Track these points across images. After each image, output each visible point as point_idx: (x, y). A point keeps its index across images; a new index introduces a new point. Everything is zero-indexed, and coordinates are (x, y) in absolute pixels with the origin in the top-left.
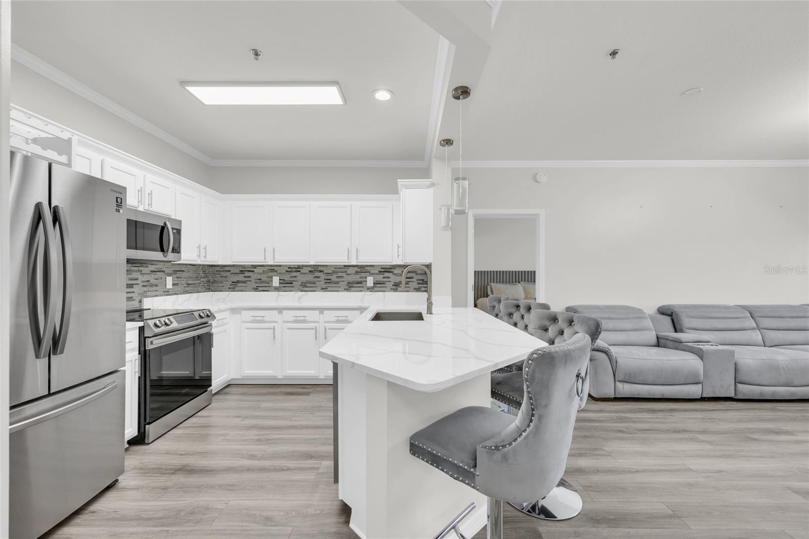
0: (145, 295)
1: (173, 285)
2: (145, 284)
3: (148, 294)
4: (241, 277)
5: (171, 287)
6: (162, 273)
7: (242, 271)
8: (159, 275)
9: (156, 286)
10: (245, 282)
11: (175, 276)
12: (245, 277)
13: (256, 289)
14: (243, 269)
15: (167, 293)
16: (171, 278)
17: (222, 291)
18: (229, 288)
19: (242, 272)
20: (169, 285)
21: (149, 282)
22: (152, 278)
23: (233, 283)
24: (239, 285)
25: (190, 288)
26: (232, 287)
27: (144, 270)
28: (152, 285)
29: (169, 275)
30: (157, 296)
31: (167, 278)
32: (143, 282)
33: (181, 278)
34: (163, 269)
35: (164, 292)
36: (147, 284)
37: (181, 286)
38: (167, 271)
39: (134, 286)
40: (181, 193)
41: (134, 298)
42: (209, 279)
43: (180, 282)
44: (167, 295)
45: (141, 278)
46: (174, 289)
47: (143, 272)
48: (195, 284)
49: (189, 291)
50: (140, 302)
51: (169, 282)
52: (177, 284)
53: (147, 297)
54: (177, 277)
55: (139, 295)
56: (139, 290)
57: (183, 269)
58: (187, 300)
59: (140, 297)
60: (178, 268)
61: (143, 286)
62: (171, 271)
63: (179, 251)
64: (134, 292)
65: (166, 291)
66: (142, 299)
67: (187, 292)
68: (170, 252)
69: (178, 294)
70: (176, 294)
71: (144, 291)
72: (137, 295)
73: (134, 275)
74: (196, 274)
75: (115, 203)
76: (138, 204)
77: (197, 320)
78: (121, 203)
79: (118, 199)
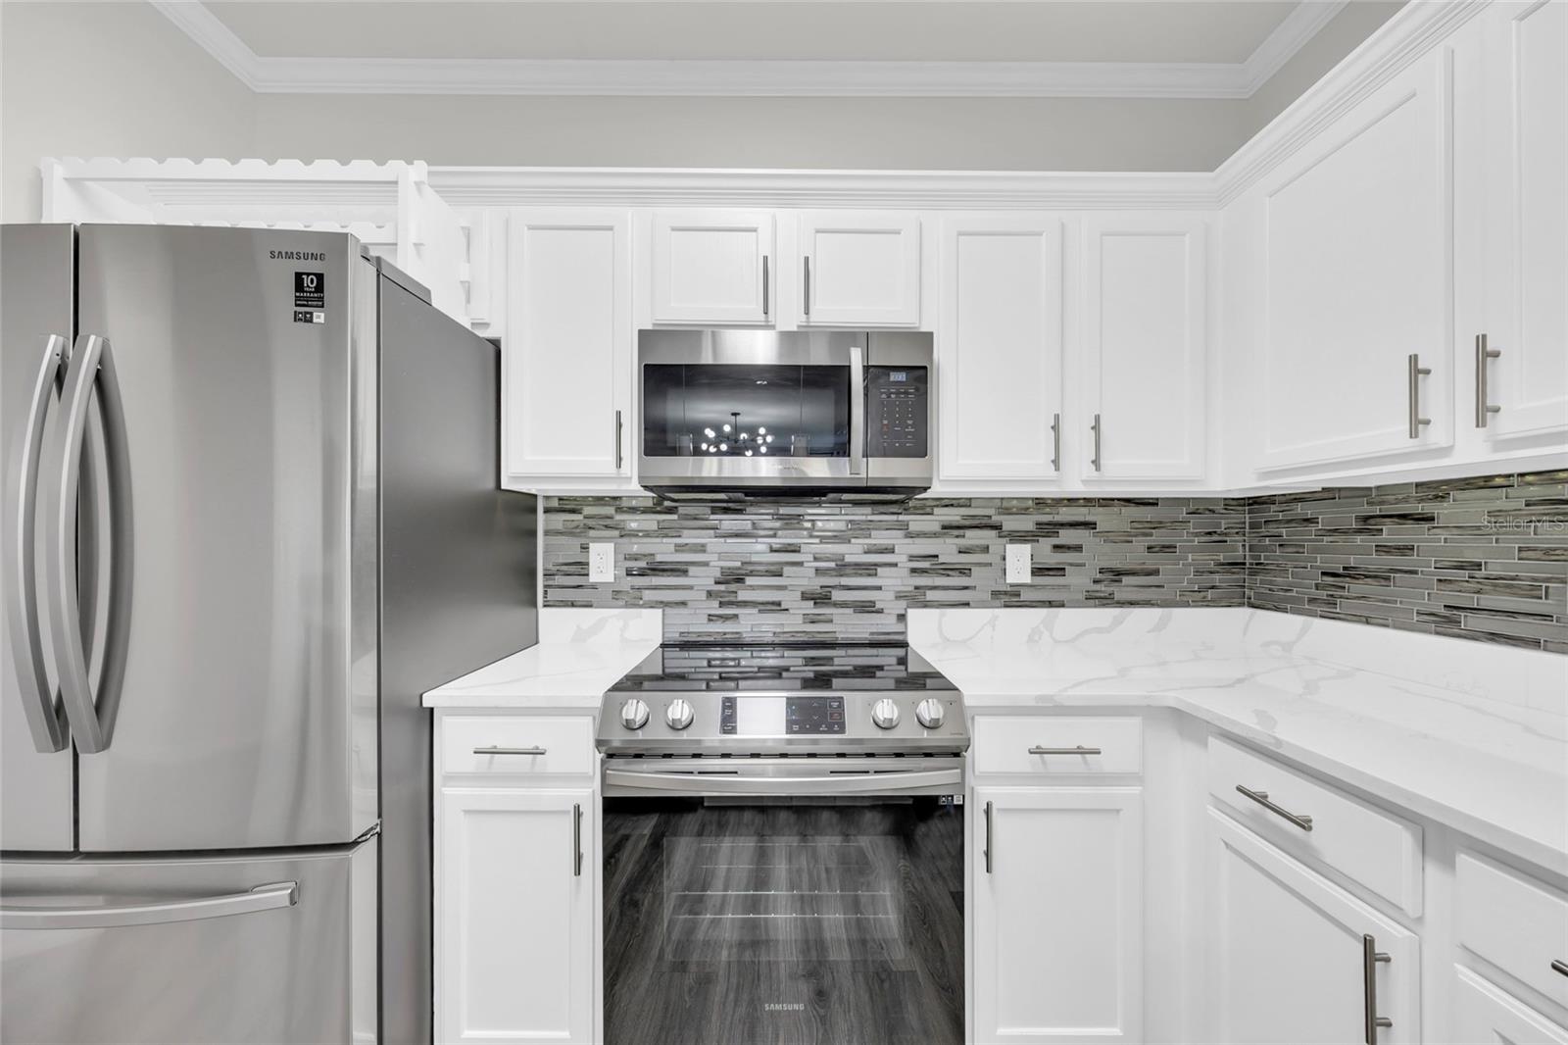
0: (921, 598)
1: (1037, 571)
2: (925, 565)
3: (931, 595)
4: (1359, 551)
5: (1027, 579)
6: (994, 533)
7: (1366, 519)
8: (974, 537)
9: (964, 571)
10: (1383, 577)
11: (1046, 544)
12: (1381, 549)
13: (1447, 622)
14: (1377, 510)
15: (1011, 598)
16: (1025, 549)
17: (1285, 611)
18: (1312, 601)
19: (1367, 524)
20: (1018, 572)
21: (934, 561)
22: (947, 550)
23: (1329, 580)
24: (1356, 587)
25: (1127, 588)
26: (1323, 594)
27: (917, 523)
28: (948, 570)
29: (1018, 537)
30: (967, 604)
31: (1009, 547)
32: (912, 558)
33: (1078, 548)
34: (996, 519)
35: (995, 594)
36: (928, 565)
37: (1078, 580)
38: (1010, 523)
39: (879, 570)
40: (960, 234)
41: (879, 606)
42: (1239, 554)
43: (1071, 565)
44: (1006, 606)
45: (905, 549)
46: (1044, 587)
47: (913, 527)
48: (1156, 572)
49: (1117, 597)
50: (902, 617)
51: (1018, 563)
52: (1060, 571)
53: (926, 605)
54: (1056, 547)
55: (899, 597)
56: (899, 582)
57: (1089, 519)
58: (1099, 630)
59: (903, 603)
60: (1066, 514)
61: (914, 571)
62: (1027, 523)
63: (918, 446)
64: (879, 588)
65: (1006, 593)
66: (909, 610)
67: (1107, 601)
68: (866, 455)
69: (1063, 605)
70: (1050, 604)
71: (916, 588)
72: (891, 596)
73: (880, 538)
74: (1158, 537)
75: (291, 292)
76: (766, 312)
77: (843, 729)
78: (320, 288)
79: (306, 281)
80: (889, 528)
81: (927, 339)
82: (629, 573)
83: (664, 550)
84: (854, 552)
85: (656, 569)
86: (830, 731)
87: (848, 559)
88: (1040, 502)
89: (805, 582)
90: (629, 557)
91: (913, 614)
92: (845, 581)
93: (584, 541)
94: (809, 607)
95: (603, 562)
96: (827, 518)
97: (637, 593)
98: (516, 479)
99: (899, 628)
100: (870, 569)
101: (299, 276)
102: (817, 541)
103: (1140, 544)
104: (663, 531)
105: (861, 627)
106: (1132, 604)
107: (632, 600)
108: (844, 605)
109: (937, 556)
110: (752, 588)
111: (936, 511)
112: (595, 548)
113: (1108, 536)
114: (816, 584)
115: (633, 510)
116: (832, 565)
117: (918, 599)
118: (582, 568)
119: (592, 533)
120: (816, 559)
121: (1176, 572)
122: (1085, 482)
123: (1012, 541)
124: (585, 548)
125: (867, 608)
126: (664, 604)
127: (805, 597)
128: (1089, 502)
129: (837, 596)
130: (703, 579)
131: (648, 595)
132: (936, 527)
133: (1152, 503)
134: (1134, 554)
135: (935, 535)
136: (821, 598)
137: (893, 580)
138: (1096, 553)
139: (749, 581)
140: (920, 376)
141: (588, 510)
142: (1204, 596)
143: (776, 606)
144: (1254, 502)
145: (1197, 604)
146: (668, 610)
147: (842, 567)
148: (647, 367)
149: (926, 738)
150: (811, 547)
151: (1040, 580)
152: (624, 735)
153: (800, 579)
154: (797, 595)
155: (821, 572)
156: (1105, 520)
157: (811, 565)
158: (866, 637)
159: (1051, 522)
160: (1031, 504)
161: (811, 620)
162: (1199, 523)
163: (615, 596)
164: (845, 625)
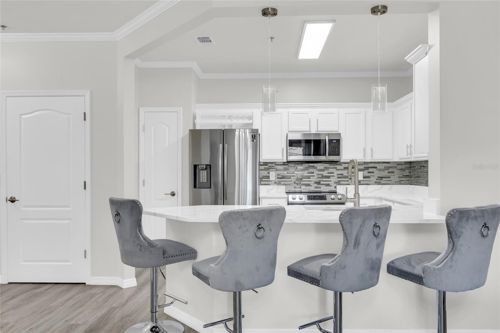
1: (364, 177)
2: (340, 176)
3: (342, 182)
7: (420, 167)
10: (421, 177)
11: (366, 171)
12: (421, 172)
14: (421, 165)
15: (359, 183)
16: (362, 173)
17: (413, 185)
18: (415, 182)
20: (361, 178)
22: (345, 173)
24: (419, 179)
25: (384, 181)
26: (417, 181)
27: (339, 167)
28: (344, 177)
29: (360, 170)
30: (349, 184)
31: (359, 172)
32: (338, 175)
33: (373, 172)
36: (341, 176)
37: (373, 179)
38: (359, 167)
39: (331, 177)
40: (346, 114)
41: (330, 185)
42: (408, 174)
43: (371, 176)
45: (336, 173)
46: (365, 181)
47: (338, 168)
48: (390, 177)
49: (381, 183)
50: (335, 187)
51: (361, 175)
52: (369, 177)
53: (341, 184)
54: (369, 172)
55: (335, 183)
56: (335, 180)
57: (376, 166)
58: (377, 190)
59: (336, 184)
60: (370, 165)
61: (338, 177)
62: (362, 167)
63: (338, 154)
64: (331, 181)
66: (337, 186)
67: (379, 183)
68: (329, 156)
69: (370, 184)
70: (367, 184)
71: (339, 181)
72: (333, 183)
73: (331, 170)
74: (390, 170)
75: (251, 138)
76: (310, 129)
77: (326, 200)
78: (255, 137)
79: (253, 136)
80: (333, 168)
81: (340, 134)
82: (278, 178)
83: (285, 173)
84: (325, 173)
85: (283, 177)
86: (324, 200)
87: (324, 175)
88: (365, 163)
89: (315, 180)
90: (279, 175)
91: (338, 186)
92: (323, 180)
93: (268, 171)
94: (316, 185)
95: (273, 175)
96: (320, 166)
97: (279, 182)
98: (263, 160)
99: (335, 189)
100: (329, 177)
101: (252, 135)
102: (317, 171)
103: (386, 171)
104: (285, 169)
105: (327, 189)
106: (385, 184)
107: (279, 184)
108: (323, 184)
109: (343, 174)
110: (304, 181)
111: (343, 165)
112: (270, 173)
113: (380, 170)
114: (318, 180)
115: (278, 165)
116: (321, 176)
117: (339, 183)
118: (268, 177)
119: (270, 170)
120: (317, 175)
121: (395, 178)
122: (370, 160)
124: (269, 173)
125: (328, 185)
126: (285, 185)
127: (316, 183)
128: (375, 163)
129: (322, 183)
130: (293, 179)
131: (282, 183)
132: (343, 168)
133: (389, 163)
134: (385, 173)
135: (342, 170)
136: (318, 183)
137: (333, 179)
138: (377, 174)
139: (303, 179)
140: (338, 141)
141: (269, 165)
142: (400, 183)
143: (309, 185)
144: (410, 163)
145: (398, 184)
146: (286, 186)
147: (323, 177)
148: (289, 140)
149: (339, 201)
150: (316, 172)
151: (365, 179)
152: (293, 200)
153: (314, 179)
154: (313, 183)
155: (318, 178)
156: (379, 166)
157: (316, 176)
158: (328, 191)
159: (368, 167)
160: (363, 163)
161: (316, 188)
162: (399, 167)
163: (275, 183)
164: (324, 189)
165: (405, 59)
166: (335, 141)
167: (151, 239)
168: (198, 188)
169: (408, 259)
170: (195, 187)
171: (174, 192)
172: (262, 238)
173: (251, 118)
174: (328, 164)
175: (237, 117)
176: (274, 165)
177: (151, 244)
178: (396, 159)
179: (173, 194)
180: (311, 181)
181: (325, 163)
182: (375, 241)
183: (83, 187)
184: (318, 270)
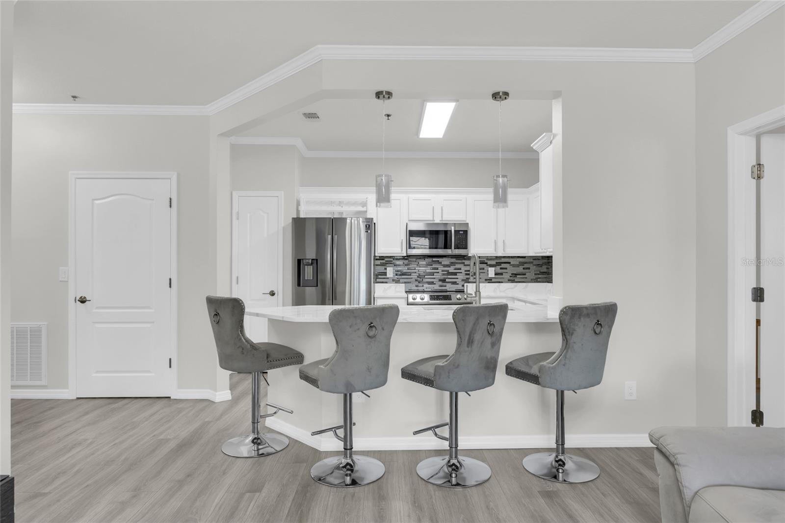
1: (496, 274)
2: (469, 273)
3: (470, 280)
5: (493, 276)
6: (486, 265)
11: (498, 268)
15: (490, 281)
16: (493, 269)
25: (518, 278)
27: (467, 262)
29: (492, 266)
32: (466, 271)
33: (506, 269)
34: (486, 261)
35: (486, 280)
37: (507, 276)
38: (489, 262)
39: (458, 274)
40: (475, 200)
41: (457, 283)
42: (545, 270)
43: (504, 272)
44: (489, 283)
45: (464, 269)
46: (497, 278)
47: (466, 263)
48: (525, 274)
49: (516, 280)
50: (463, 286)
51: (491, 272)
52: (502, 274)
53: (469, 282)
54: (501, 268)
55: (463, 280)
56: (462, 277)
57: (509, 261)
58: (512, 288)
59: (463, 282)
60: (503, 260)
61: (466, 274)
62: (494, 262)
63: (466, 247)
64: (458, 278)
65: (488, 280)
67: (513, 281)
68: (455, 249)
69: (502, 282)
70: (499, 282)
71: (467, 278)
72: (461, 280)
73: (458, 266)
74: (526, 266)
75: (365, 228)
76: (433, 218)
77: (451, 300)
78: (369, 227)
80: (460, 263)
81: (467, 224)
82: (396, 275)
83: (405, 269)
84: (451, 269)
85: (403, 274)
86: (449, 300)
87: (450, 271)
88: (497, 257)
90: (398, 271)
91: (465, 284)
92: (449, 277)
93: (385, 267)
94: (441, 283)
95: (390, 272)
96: (446, 261)
98: (378, 254)
99: (463, 288)
100: (455, 274)
101: (366, 225)
103: (521, 268)
104: (405, 265)
105: (454, 287)
106: (519, 282)
107: (397, 281)
108: (449, 282)
110: (427, 278)
111: (471, 259)
112: (388, 269)
113: (514, 266)
114: (442, 277)
115: (397, 259)
116: (446, 273)
117: (467, 281)
118: (385, 274)
119: (387, 265)
120: (442, 271)
121: (530, 275)
122: (502, 254)
123: (490, 267)
124: (386, 269)
125: (455, 283)
126: (405, 283)
127: (440, 280)
128: (509, 257)
129: (447, 280)
130: (414, 276)
131: (401, 280)
132: (470, 264)
133: (524, 257)
134: (520, 269)
136: (444, 281)
137: (461, 277)
138: (511, 270)
139: (426, 276)
140: (466, 232)
141: (386, 259)
142: (536, 281)
143: (432, 283)
145: (535, 282)
147: (449, 273)
148: (409, 231)
149: (466, 301)
150: (441, 268)
151: (497, 276)
152: (412, 301)
153: (438, 276)
154: (437, 280)
155: (443, 274)
156: (513, 261)
157: (441, 273)
158: (454, 290)
159: (500, 262)
160: (495, 258)
161: (441, 286)
162: (536, 262)
163: (393, 280)
164: (449, 287)
165: (532, 145)
166: (462, 232)
167: (255, 342)
168: (302, 286)
169: (526, 360)
170: (299, 285)
171: (273, 291)
172: (374, 337)
173: (364, 204)
174: (455, 259)
175: (349, 204)
176: (392, 259)
177: (254, 347)
178: (531, 253)
179: (272, 294)
180: (434, 278)
181: (452, 258)
182: (489, 340)
183: (169, 285)
184: (432, 370)
